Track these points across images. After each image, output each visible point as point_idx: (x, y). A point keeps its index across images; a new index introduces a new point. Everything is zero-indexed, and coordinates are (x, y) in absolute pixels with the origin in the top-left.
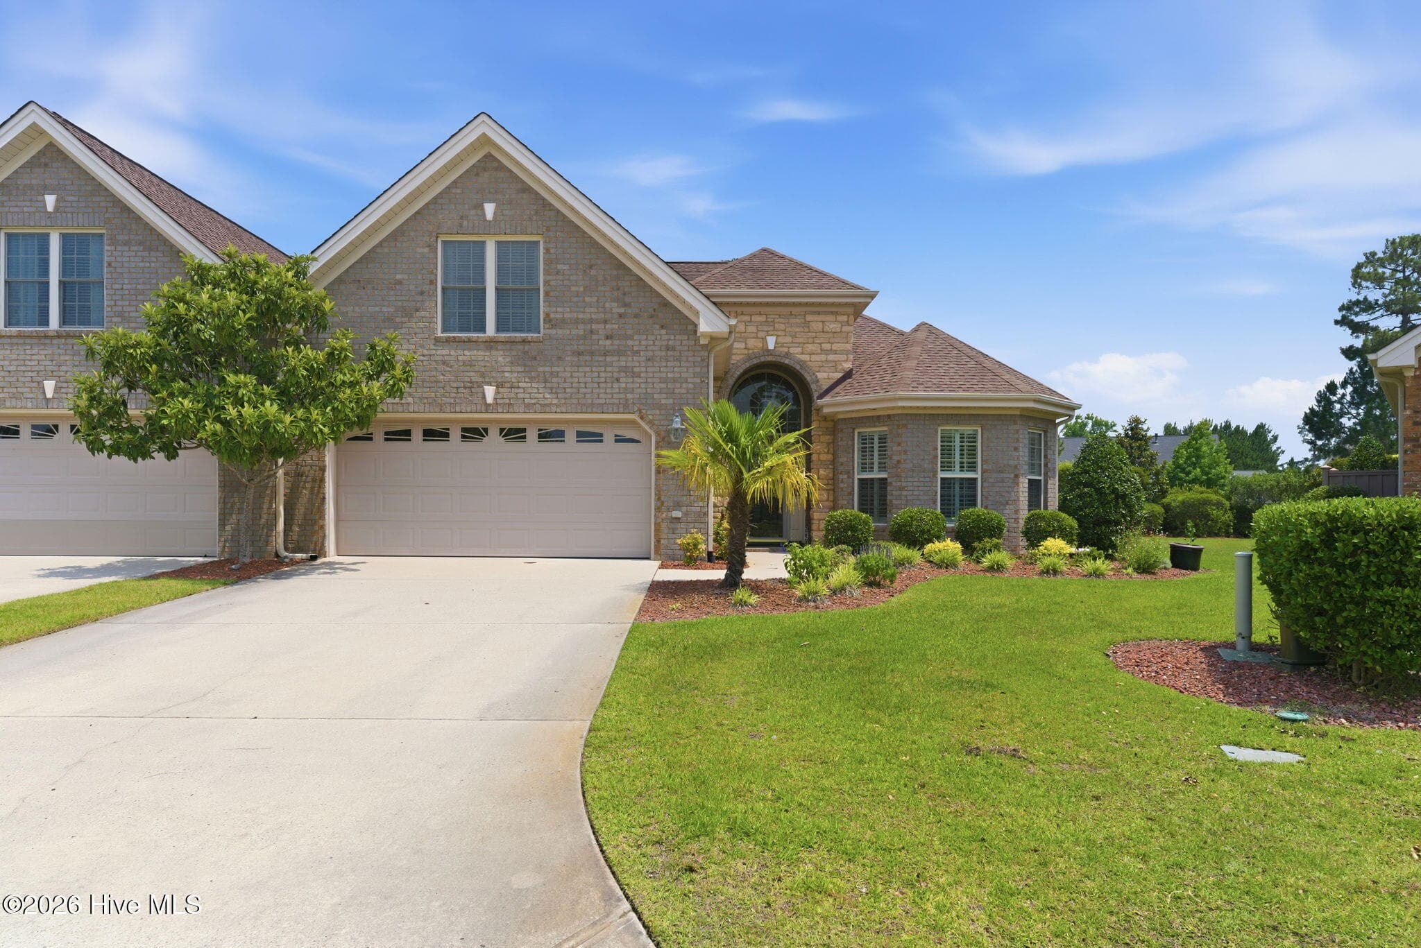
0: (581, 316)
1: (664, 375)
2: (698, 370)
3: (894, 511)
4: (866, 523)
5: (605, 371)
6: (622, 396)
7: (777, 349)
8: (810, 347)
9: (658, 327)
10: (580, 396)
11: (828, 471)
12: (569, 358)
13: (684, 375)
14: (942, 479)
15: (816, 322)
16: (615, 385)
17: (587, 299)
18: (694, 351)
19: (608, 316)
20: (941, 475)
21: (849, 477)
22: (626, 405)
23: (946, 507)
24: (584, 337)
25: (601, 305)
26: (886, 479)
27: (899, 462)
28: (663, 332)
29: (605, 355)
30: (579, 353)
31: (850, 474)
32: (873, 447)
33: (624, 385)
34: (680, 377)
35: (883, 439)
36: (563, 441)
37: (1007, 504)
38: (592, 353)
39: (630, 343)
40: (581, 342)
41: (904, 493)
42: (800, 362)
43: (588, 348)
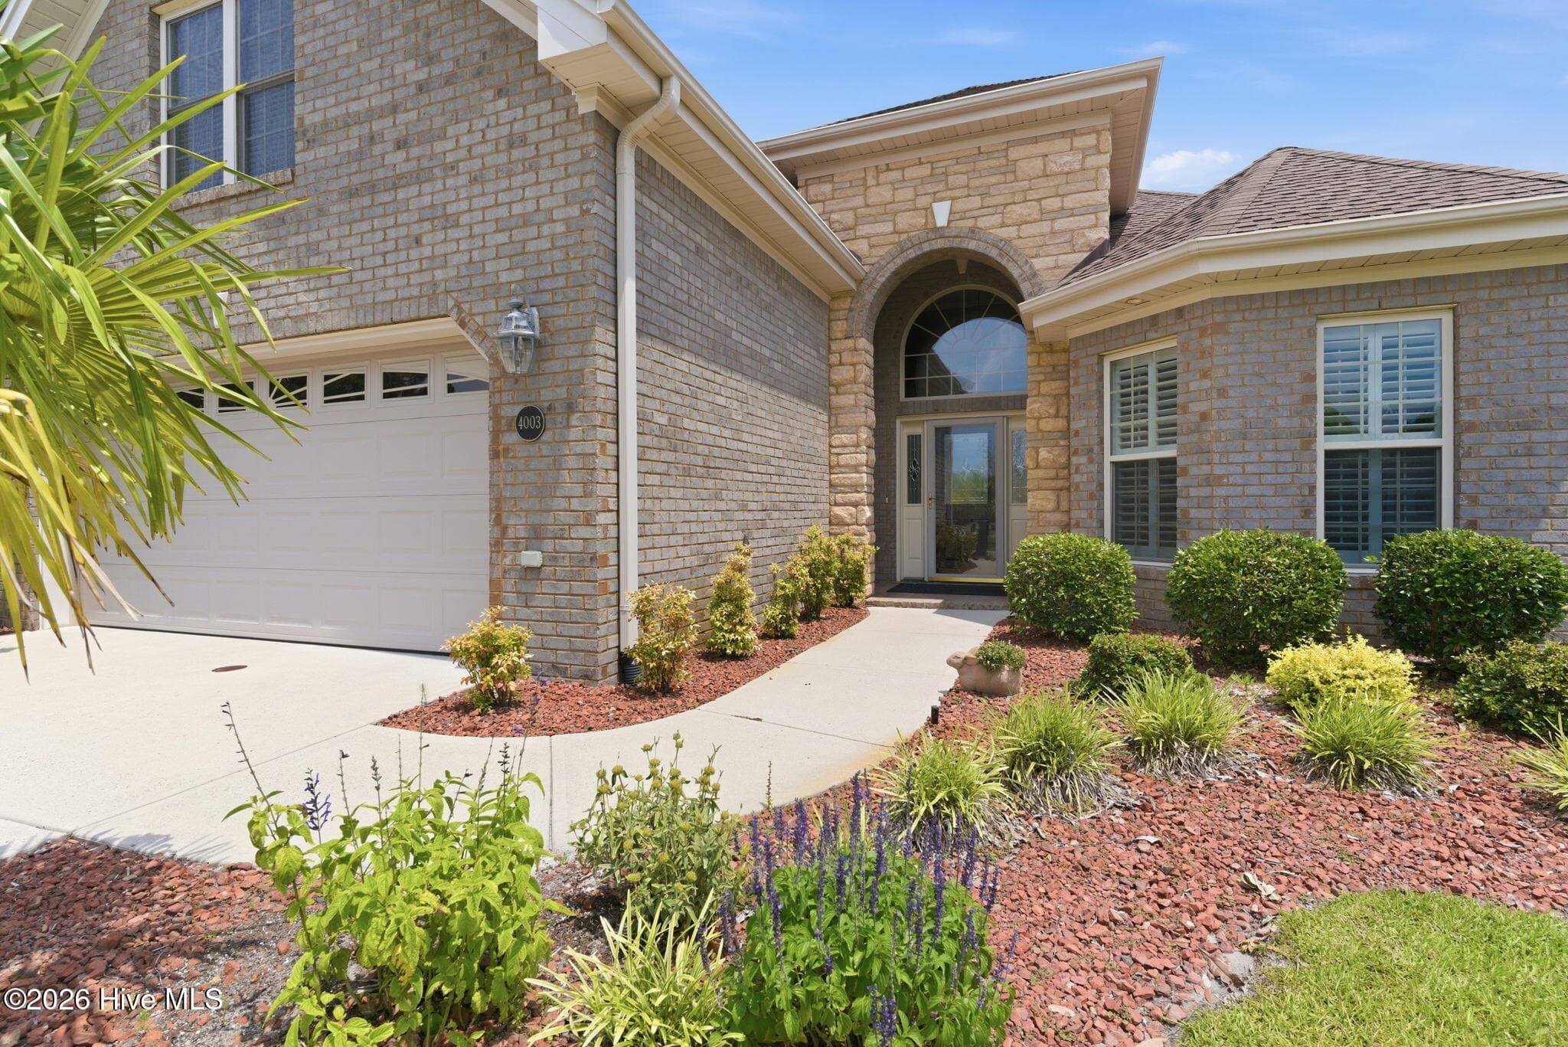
0: (354, 107)
1: (503, 212)
2: (574, 183)
3: (1193, 534)
4: (1107, 568)
5: (396, 225)
6: (426, 277)
7: (952, 224)
8: (1018, 211)
9: (489, 94)
10: (355, 289)
11: (1057, 451)
12: (334, 209)
13: (545, 204)
14: (1329, 454)
15: (1028, 160)
16: (414, 254)
17: (365, 67)
18: (565, 138)
19: (400, 94)
20: (1325, 443)
21: (1091, 461)
22: (432, 298)
23: (1341, 524)
24: (359, 156)
25: (387, 72)
26: (1172, 461)
27: (1204, 416)
28: (502, 103)
29: (395, 188)
30: (352, 193)
31: (1094, 453)
32: (1145, 392)
33: (427, 251)
34: (538, 210)
35: (1168, 371)
36: (362, 398)
37: (1545, 513)
38: (372, 188)
39: (439, 147)
40: (355, 167)
41: (1221, 491)
42: (1003, 244)
43: (365, 177)
